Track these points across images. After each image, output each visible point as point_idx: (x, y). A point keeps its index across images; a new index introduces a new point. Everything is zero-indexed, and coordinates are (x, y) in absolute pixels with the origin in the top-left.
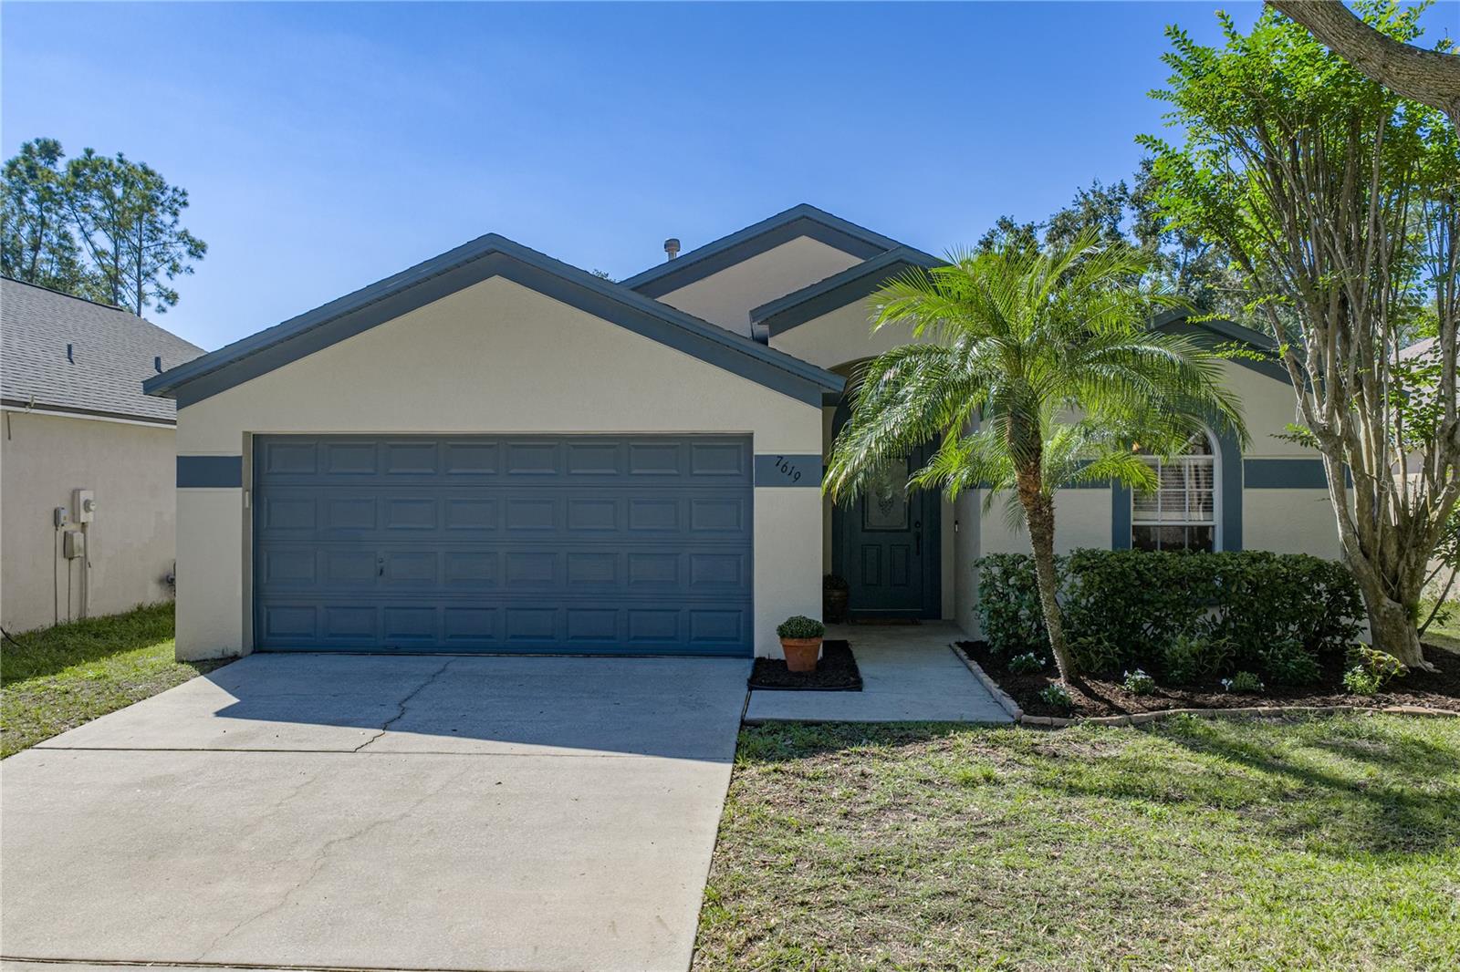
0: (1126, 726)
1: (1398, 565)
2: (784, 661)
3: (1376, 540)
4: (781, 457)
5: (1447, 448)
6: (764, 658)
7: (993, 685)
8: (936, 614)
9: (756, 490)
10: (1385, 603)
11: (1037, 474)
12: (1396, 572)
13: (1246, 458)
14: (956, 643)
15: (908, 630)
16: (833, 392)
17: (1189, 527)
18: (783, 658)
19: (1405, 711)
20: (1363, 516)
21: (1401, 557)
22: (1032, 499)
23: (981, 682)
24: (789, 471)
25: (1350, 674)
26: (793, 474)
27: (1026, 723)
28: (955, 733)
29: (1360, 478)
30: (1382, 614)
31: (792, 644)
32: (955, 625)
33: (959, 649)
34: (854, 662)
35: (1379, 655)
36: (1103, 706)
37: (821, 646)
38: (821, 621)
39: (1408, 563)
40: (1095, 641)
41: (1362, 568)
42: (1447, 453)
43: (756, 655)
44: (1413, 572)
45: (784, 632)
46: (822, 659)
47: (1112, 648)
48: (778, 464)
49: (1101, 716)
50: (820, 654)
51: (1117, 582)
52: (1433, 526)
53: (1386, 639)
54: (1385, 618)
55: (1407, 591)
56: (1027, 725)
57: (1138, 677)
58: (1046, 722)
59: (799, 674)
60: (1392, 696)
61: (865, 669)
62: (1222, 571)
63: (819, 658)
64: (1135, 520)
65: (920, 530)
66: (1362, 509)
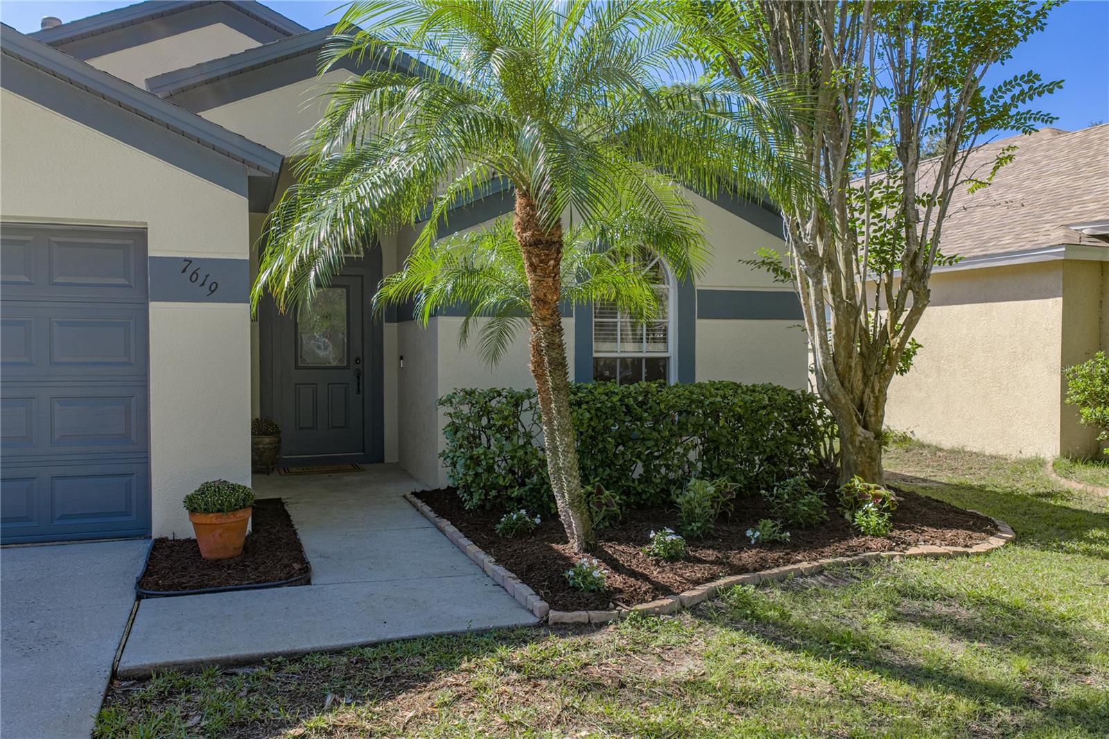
0: (679, 612)
1: (864, 393)
2: (195, 541)
3: (850, 367)
4: (189, 261)
5: (910, 273)
6: (166, 539)
7: (488, 561)
8: (377, 457)
9: (153, 306)
10: (859, 433)
11: (557, 278)
12: (861, 399)
13: (699, 288)
14: (412, 493)
15: (348, 478)
16: (265, 175)
17: (648, 360)
18: (194, 536)
19: (925, 552)
20: (840, 342)
21: (865, 384)
22: (550, 311)
23: (463, 551)
24: (200, 281)
25: (861, 513)
26: (207, 284)
27: (555, 624)
28: (469, 661)
29: (839, 302)
30: (857, 444)
31: (208, 522)
32: (402, 470)
33: (419, 503)
34: (295, 533)
35: (876, 488)
36: (645, 587)
37: (250, 519)
38: (249, 485)
39: (873, 391)
40: (595, 491)
41: (841, 396)
42: (909, 279)
43: (156, 534)
44: (877, 398)
45: (194, 505)
46: (252, 535)
47: (614, 497)
48: (184, 271)
49: (646, 602)
50: (249, 528)
51: (607, 418)
52: (894, 353)
53: (860, 469)
54: (861, 447)
55: (873, 419)
56: (562, 629)
57: (669, 538)
58: (581, 620)
59: (217, 564)
60: (910, 536)
61: (312, 542)
62: (711, 403)
63: (247, 534)
64: (596, 352)
65: (360, 366)
66: (840, 335)
